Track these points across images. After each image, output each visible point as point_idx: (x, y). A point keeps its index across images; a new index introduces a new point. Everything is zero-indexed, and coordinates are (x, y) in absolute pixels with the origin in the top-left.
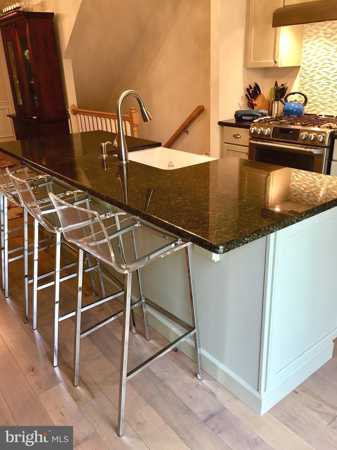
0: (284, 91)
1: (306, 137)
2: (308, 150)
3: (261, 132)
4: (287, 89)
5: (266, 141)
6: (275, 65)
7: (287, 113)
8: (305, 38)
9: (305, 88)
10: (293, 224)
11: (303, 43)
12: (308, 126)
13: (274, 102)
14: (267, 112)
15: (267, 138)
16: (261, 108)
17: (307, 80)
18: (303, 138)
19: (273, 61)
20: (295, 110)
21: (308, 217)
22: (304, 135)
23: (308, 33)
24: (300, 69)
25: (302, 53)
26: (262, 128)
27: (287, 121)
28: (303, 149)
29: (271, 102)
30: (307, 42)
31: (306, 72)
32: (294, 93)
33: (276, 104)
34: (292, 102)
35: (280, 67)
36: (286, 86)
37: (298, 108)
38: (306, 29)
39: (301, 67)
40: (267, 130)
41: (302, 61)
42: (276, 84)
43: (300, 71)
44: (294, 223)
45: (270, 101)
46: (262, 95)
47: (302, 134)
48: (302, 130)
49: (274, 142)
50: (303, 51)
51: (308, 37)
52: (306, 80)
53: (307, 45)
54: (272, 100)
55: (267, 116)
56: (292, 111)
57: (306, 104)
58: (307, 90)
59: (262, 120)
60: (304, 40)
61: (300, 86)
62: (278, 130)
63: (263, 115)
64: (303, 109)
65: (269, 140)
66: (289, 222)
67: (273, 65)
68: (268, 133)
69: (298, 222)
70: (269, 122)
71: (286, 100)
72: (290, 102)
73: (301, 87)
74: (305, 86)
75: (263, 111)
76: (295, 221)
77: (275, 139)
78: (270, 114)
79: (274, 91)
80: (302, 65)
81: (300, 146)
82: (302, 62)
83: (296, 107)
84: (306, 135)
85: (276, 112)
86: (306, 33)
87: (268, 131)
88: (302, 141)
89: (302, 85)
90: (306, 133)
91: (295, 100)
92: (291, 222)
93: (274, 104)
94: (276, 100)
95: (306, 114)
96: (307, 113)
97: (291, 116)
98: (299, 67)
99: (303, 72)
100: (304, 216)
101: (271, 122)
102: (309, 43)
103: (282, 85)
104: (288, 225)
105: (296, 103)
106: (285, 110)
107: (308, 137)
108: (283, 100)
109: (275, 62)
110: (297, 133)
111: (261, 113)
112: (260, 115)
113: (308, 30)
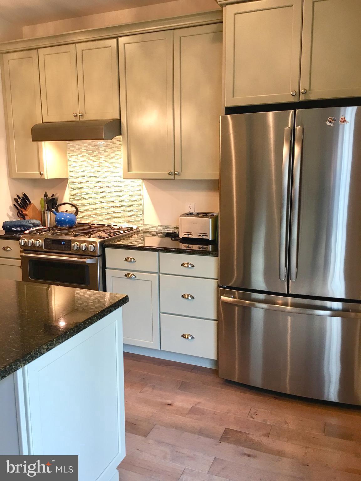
0: (54, 201)
1: (78, 247)
2: (81, 260)
3: (32, 244)
4: (57, 199)
5: (39, 253)
6: (41, 177)
7: (60, 223)
8: (69, 152)
9: (76, 199)
10: (42, 355)
11: (68, 157)
12: (79, 236)
13: (46, 212)
14: (39, 222)
15: (40, 250)
16: (32, 218)
17: (77, 191)
18: (75, 249)
19: (39, 173)
20: (67, 220)
21: (60, 343)
22: (75, 245)
23: (71, 148)
24: (69, 181)
25: (68, 166)
26: (33, 240)
27: (60, 231)
28: (76, 259)
29: (43, 212)
30: (71, 156)
31: (74, 184)
32: (64, 204)
33: (49, 215)
34: (63, 212)
35: (46, 178)
36: (56, 196)
37: (70, 218)
38: (69, 145)
39: (69, 179)
40: (38, 241)
41: (69, 173)
42: (46, 195)
43: (69, 183)
44: (44, 353)
45: (41, 211)
46: (32, 205)
47: (73, 244)
48: (74, 240)
49: (47, 254)
50: (69, 164)
51: (72, 152)
52: (75, 191)
53: (72, 159)
54: (44, 210)
55: (40, 226)
56: (64, 221)
57: (78, 214)
58: (78, 200)
59: (34, 231)
60: (68, 155)
61: (71, 196)
62: (49, 241)
63: (35, 225)
64: (76, 219)
65: (42, 252)
66: (37, 353)
67: (39, 176)
68: (40, 244)
69: (49, 350)
70: (40, 233)
71: (57, 211)
72: (61, 212)
73: (71, 198)
74: (75, 196)
75: (35, 221)
76: (45, 351)
77: (48, 250)
78: (44, 224)
79: (45, 202)
80: (70, 178)
81: (74, 256)
82: (69, 175)
83: (68, 217)
84: (78, 245)
85: (49, 222)
86: (69, 148)
87: (40, 243)
88: (74, 251)
89: (73, 195)
90: (78, 243)
91: (66, 210)
92: (39, 352)
93: (46, 214)
94: (47, 210)
95: (79, 224)
96: (81, 222)
97: (64, 226)
98: (68, 178)
99: (72, 183)
100: (55, 343)
101: (44, 233)
102: (73, 157)
103: (53, 195)
104: (36, 357)
105: (68, 213)
106: (57, 220)
107: (79, 247)
108: (54, 210)
109: (41, 174)
110: (69, 244)
111: (33, 224)
112: (32, 225)
113: (71, 146)
